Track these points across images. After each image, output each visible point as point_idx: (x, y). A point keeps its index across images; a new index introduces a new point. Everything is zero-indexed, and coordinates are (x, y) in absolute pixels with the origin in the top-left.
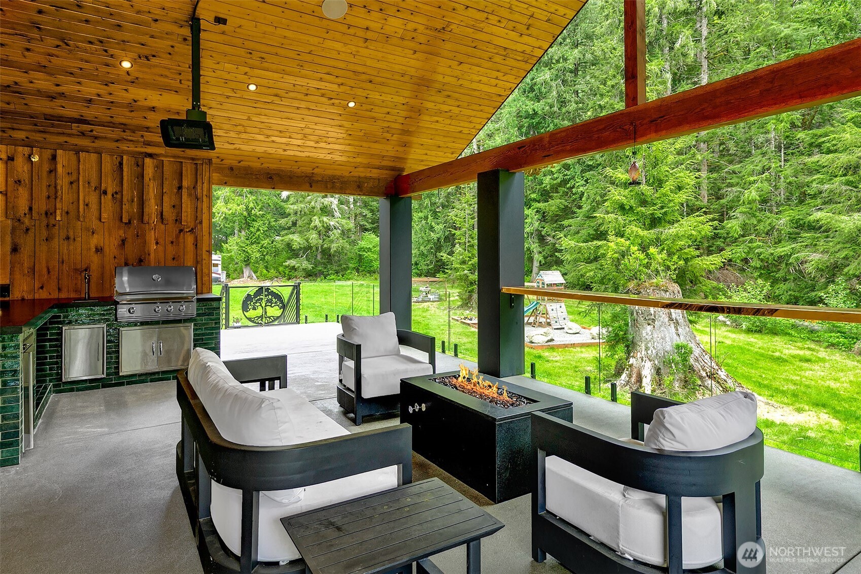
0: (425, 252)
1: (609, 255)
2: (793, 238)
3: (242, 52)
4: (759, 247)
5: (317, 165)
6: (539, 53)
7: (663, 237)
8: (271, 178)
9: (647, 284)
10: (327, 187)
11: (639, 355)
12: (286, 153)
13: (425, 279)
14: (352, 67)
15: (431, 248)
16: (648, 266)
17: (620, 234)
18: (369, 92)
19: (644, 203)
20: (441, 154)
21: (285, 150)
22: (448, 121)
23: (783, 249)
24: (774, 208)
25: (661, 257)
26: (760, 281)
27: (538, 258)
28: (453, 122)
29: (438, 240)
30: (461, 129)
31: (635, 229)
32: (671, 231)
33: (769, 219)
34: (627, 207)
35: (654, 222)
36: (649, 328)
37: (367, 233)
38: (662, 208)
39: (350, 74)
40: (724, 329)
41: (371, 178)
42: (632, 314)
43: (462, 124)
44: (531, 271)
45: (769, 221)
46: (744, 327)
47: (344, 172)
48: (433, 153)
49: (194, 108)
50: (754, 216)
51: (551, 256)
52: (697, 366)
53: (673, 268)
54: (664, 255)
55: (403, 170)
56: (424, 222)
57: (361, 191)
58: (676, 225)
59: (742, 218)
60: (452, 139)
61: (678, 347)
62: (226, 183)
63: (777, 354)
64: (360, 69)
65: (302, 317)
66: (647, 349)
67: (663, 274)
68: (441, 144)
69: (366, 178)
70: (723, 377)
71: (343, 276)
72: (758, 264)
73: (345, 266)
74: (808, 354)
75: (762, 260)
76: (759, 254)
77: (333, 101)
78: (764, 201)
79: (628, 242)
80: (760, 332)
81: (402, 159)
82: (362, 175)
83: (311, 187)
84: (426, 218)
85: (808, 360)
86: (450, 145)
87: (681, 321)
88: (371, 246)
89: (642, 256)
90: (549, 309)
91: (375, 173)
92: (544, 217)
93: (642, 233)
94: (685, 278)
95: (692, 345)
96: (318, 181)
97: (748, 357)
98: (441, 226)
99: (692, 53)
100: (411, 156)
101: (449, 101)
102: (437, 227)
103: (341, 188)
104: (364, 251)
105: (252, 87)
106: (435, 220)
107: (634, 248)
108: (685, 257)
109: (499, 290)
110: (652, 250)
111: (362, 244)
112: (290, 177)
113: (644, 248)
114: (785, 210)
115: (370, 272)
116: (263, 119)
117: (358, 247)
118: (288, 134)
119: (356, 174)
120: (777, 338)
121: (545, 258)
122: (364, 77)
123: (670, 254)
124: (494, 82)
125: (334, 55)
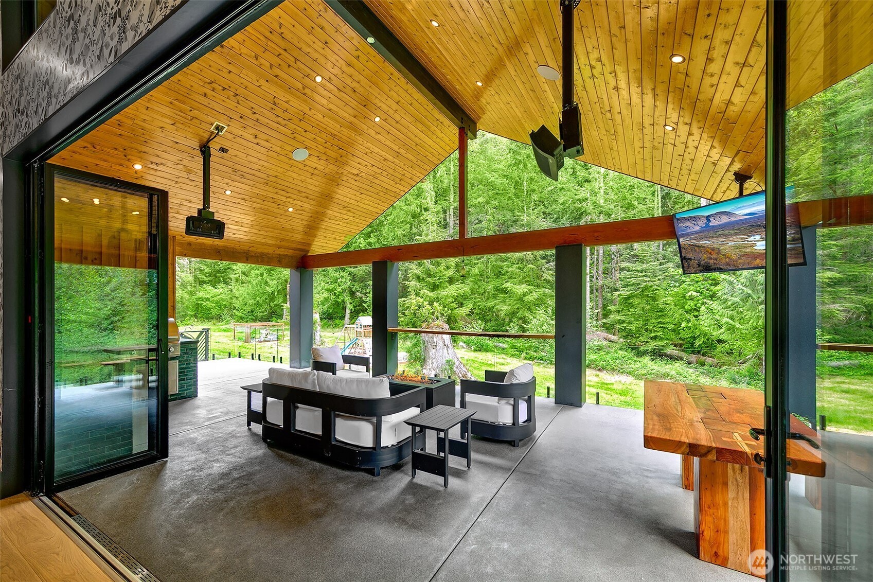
0: (261, 302)
1: (412, 307)
2: (495, 297)
3: (230, 170)
4: (479, 302)
5: (253, 245)
6: (403, 193)
7: (440, 297)
8: (219, 252)
9: (432, 324)
10: (258, 261)
11: (428, 367)
12: (234, 236)
13: (259, 323)
14: (299, 188)
15: (266, 299)
16: (433, 314)
17: (417, 294)
18: (303, 203)
19: (429, 275)
20: (335, 243)
21: (234, 234)
22: (345, 225)
23: (490, 304)
24: (486, 279)
25: (439, 308)
26: (480, 322)
27: (349, 307)
28: (348, 226)
29: (272, 293)
30: (350, 230)
31: (426, 292)
32: (444, 293)
33: (484, 285)
34: (421, 278)
35: (434, 287)
36: (434, 350)
37: (205, 286)
38: (439, 279)
39: (296, 192)
40: (463, 350)
41: (286, 256)
42: (424, 344)
43: (352, 227)
44: (345, 317)
45: (483, 287)
46: (473, 349)
47: (270, 250)
48: (331, 242)
49: (204, 209)
50: (477, 284)
51: (359, 306)
52: (457, 371)
53: (445, 315)
54: (441, 307)
55: (308, 251)
56: (260, 278)
57: (281, 264)
58: (447, 290)
59: (471, 284)
60: (345, 235)
61: (448, 362)
62: (185, 255)
63: (489, 362)
64: (304, 190)
65: (210, 355)
66: (432, 363)
67: (440, 318)
68: (337, 237)
69: (284, 255)
70: (470, 376)
71: (181, 322)
72: (479, 311)
73: (183, 313)
74: (502, 361)
75: (480, 309)
76: (479, 306)
77: (279, 206)
78: (481, 275)
79: (423, 300)
80: (480, 351)
81: (309, 245)
82: (281, 253)
83: (247, 260)
84: (262, 275)
85: (503, 364)
86: (342, 238)
87: (450, 346)
88: (209, 297)
89: (430, 308)
90: (365, 343)
91: (290, 253)
92: (354, 278)
93: (431, 294)
94: (450, 320)
95: (455, 360)
96: (252, 256)
97: (477, 365)
98: (275, 282)
99: (446, 181)
100: (315, 243)
101: (350, 214)
102: (271, 283)
103: (268, 262)
104: (202, 300)
105: (228, 193)
106: (270, 277)
107: (426, 303)
108: (451, 308)
109: (386, 330)
110: (435, 304)
111: (201, 294)
112: (233, 253)
113: (431, 304)
114: (491, 281)
115: (207, 318)
116: (228, 213)
117: (196, 297)
118: (241, 224)
119: (278, 252)
120: (488, 353)
121: (355, 307)
122: (304, 195)
123: (444, 307)
124: (376, 206)
125: (290, 180)
